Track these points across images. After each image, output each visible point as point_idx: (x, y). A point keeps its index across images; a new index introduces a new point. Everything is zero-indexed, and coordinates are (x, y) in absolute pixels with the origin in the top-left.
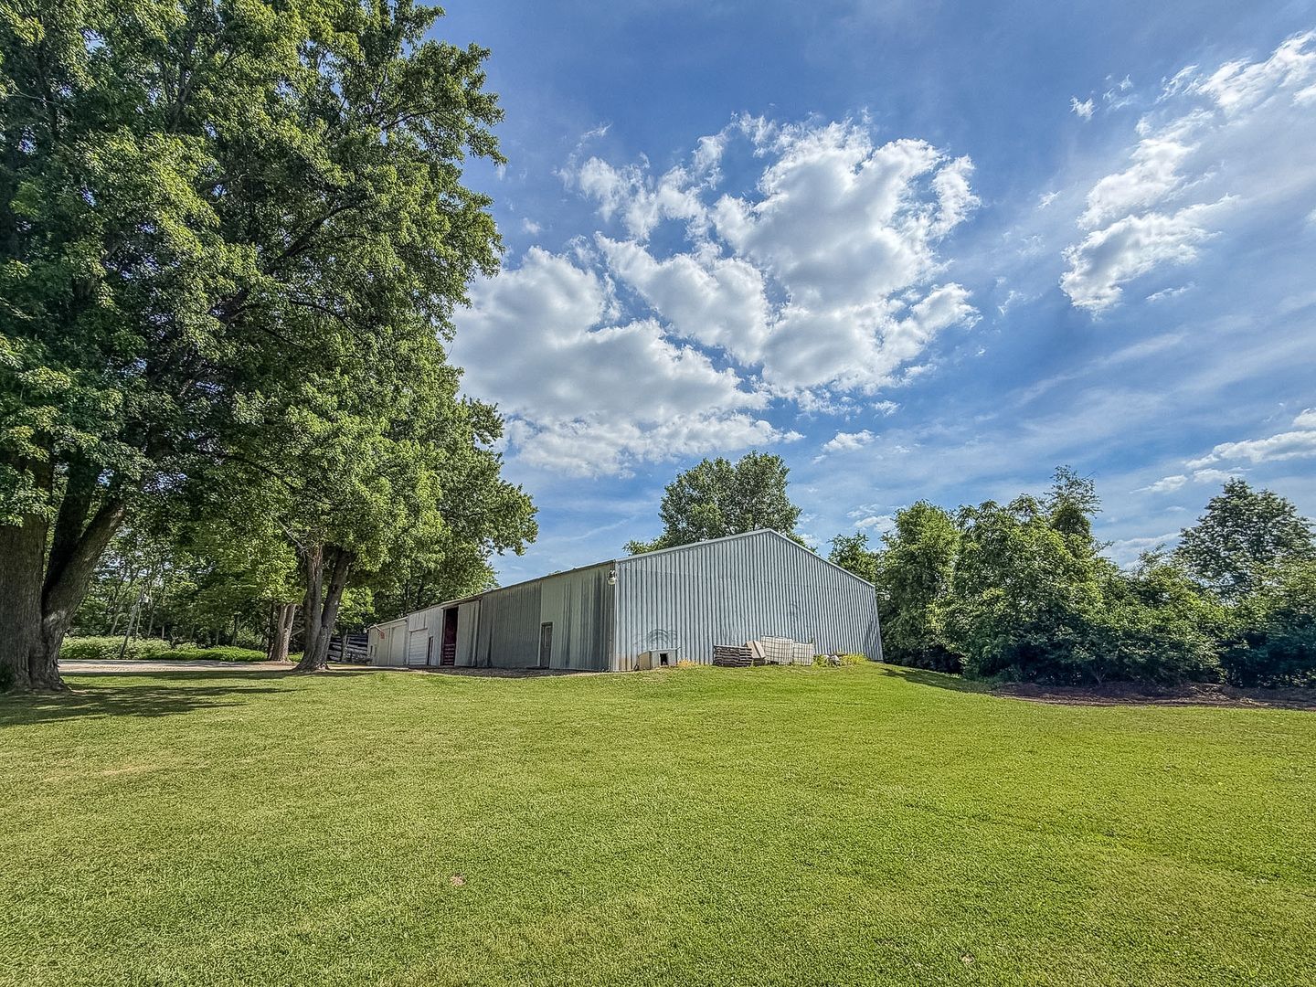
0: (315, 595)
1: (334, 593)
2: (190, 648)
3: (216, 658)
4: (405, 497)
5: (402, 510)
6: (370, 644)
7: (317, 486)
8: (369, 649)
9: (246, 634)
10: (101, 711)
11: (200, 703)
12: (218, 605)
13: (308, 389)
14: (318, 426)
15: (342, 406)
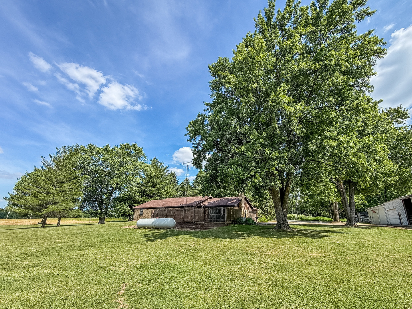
0: (345, 199)
1: (351, 197)
2: (310, 217)
3: (318, 220)
4: (373, 158)
5: (373, 163)
6: (369, 216)
7: (339, 163)
8: (369, 217)
9: (324, 212)
10: (300, 235)
11: (323, 235)
12: (315, 204)
13: (327, 133)
14: (333, 143)
15: (338, 134)
